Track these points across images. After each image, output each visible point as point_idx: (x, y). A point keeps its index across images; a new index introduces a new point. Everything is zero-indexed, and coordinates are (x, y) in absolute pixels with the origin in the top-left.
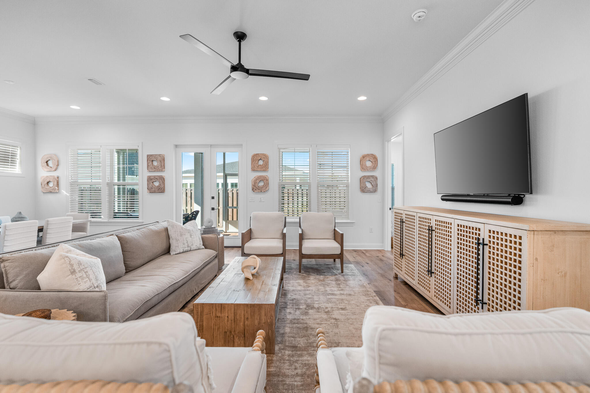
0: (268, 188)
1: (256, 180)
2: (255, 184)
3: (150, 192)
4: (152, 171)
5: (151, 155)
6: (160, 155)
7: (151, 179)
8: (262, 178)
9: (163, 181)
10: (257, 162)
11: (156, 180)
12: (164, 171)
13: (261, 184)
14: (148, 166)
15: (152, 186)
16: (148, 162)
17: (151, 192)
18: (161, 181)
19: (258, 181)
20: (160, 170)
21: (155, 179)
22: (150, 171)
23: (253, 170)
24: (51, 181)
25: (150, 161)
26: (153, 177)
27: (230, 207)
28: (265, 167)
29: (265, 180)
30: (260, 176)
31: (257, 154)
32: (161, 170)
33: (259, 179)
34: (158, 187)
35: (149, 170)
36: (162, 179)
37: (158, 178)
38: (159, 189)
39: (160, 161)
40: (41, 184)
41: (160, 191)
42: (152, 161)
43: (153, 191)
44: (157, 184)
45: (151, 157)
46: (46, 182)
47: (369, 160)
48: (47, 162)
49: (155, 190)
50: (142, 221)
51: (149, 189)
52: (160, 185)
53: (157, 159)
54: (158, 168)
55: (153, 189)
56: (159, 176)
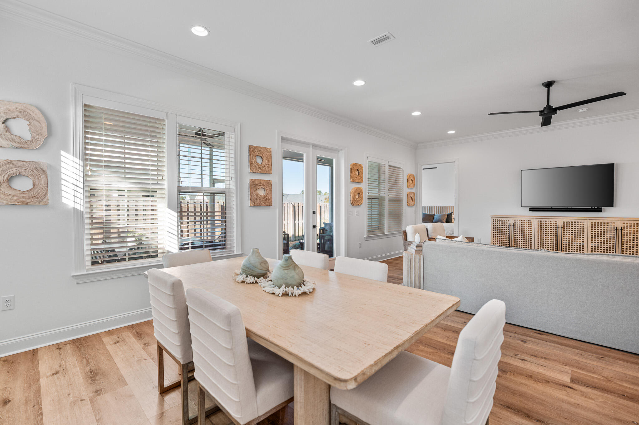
0: (362, 201)
1: (355, 192)
2: (354, 196)
3: (255, 206)
4: (257, 171)
5: (256, 147)
6: (265, 149)
7: (256, 185)
9: (271, 189)
10: (354, 172)
11: (262, 187)
12: (271, 174)
13: (358, 197)
14: (251, 164)
15: (257, 196)
16: (251, 156)
18: (268, 188)
20: (266, 171)
21: (260, 186)
22: (254, 172)
23: (352, 180)
25: (253, 155)
26: (258, 182)
28: (360, 179)
29: (360, 193)
30: (358, 189)
31: (355, 164)
32: (268, 172)
34: (264, 197)
35: (252, 171)
36: (270, 186)
37: (264, 184)
38: (266, 200)
39: (267, 158)
41: (268, 204)
42: (256, 156)
43: (258, 204)
44: (261, 193)
45: (254, 150)
47: (411, 179)
48: (5, 122)
49: (261, 202)
50: (241, 253)
51: (253, 200)
52: (266, 195)
53: (263, 154)
54: (264, 168)
55: (258, 201)
56: (266, 180)
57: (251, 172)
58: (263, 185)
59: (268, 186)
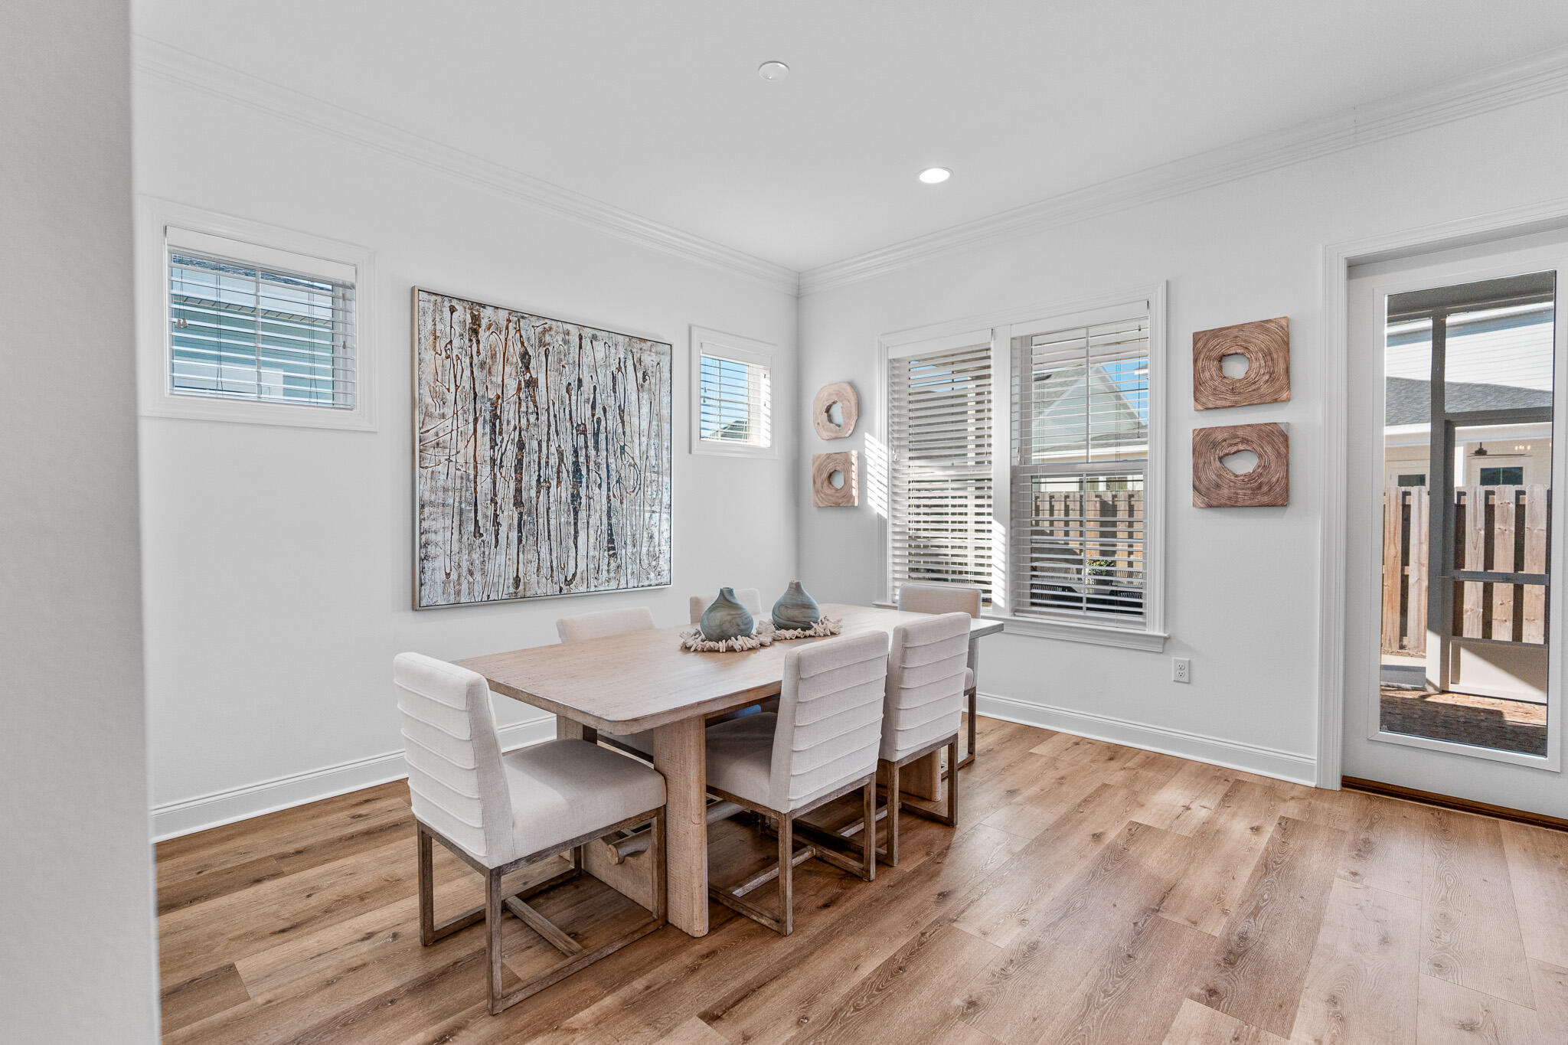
3: (1210, 506)
4: (1219, 403)
5: (1216, 333)
6: (1262, 326)
7: (1215, 445)
9: (1283, 450)
11: (1241, 447)
12: (1288, 400)
14: (1198, 384)
15: (1219, 476)
16: (1200, 363)
17: (1215, 503)
18: (1269, 449)
20: (1261, 396)
21: (1236, 444)
22: (1211, 406)
24: (838, 468)
25: (1208, 358)
26: (1226, 435)
27: (1474, 576)
32: (1268, 399)
34: (1250, 477)
35: (1203, 404)
36: (1278, 441)
37: (1252, 437)
38: (1260, 487)
39: (1268, 354)
40: (814, 482)
41: (1266, 499)
42: (1221, 358)
43: (1223, 501)
44: (1244, 465)
45: (1214, 342)
46: (825, 475)
48: (828, 410)
49: (1235, 493)
50: (1162, 634)
51: (1203, 490)
52: (1260, 470)
53: (1245, 345)
54: (1253, 387)
55: (1225, 492)
56: (1257, 425)
57: (1200, 407)
58: (1244, 441)
59: (1269, 443)
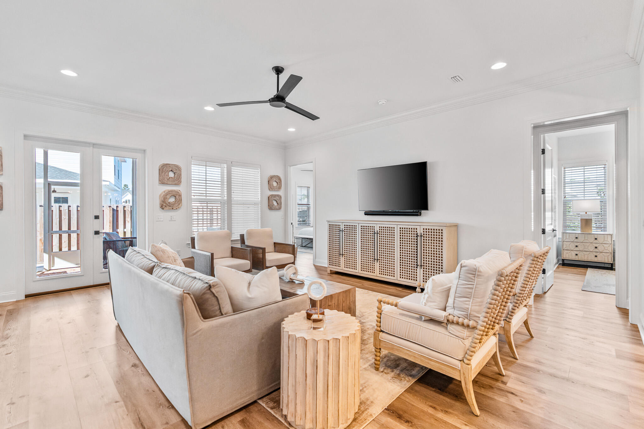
0: (180, 205)
1: (167, 194)
2: (164, 199)
8: (174, 193)
9: (1, 191)
10: (167, 174)
13: (172, 200)
19: (168, 197)
23: (162, 182)
27: (56, 232)
28: (177, 181)
29: (177, 196)
30: (172, 191)
31: (167, 164)
33: (170, 194)
36: (1, 188)
47: (275, 181)
